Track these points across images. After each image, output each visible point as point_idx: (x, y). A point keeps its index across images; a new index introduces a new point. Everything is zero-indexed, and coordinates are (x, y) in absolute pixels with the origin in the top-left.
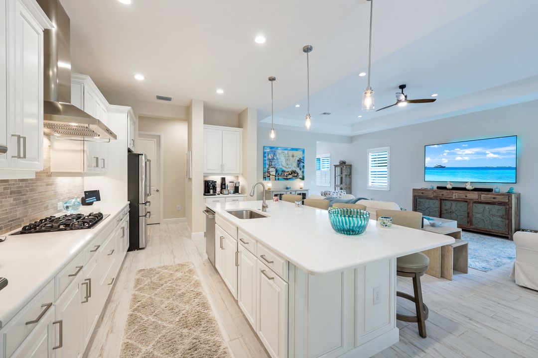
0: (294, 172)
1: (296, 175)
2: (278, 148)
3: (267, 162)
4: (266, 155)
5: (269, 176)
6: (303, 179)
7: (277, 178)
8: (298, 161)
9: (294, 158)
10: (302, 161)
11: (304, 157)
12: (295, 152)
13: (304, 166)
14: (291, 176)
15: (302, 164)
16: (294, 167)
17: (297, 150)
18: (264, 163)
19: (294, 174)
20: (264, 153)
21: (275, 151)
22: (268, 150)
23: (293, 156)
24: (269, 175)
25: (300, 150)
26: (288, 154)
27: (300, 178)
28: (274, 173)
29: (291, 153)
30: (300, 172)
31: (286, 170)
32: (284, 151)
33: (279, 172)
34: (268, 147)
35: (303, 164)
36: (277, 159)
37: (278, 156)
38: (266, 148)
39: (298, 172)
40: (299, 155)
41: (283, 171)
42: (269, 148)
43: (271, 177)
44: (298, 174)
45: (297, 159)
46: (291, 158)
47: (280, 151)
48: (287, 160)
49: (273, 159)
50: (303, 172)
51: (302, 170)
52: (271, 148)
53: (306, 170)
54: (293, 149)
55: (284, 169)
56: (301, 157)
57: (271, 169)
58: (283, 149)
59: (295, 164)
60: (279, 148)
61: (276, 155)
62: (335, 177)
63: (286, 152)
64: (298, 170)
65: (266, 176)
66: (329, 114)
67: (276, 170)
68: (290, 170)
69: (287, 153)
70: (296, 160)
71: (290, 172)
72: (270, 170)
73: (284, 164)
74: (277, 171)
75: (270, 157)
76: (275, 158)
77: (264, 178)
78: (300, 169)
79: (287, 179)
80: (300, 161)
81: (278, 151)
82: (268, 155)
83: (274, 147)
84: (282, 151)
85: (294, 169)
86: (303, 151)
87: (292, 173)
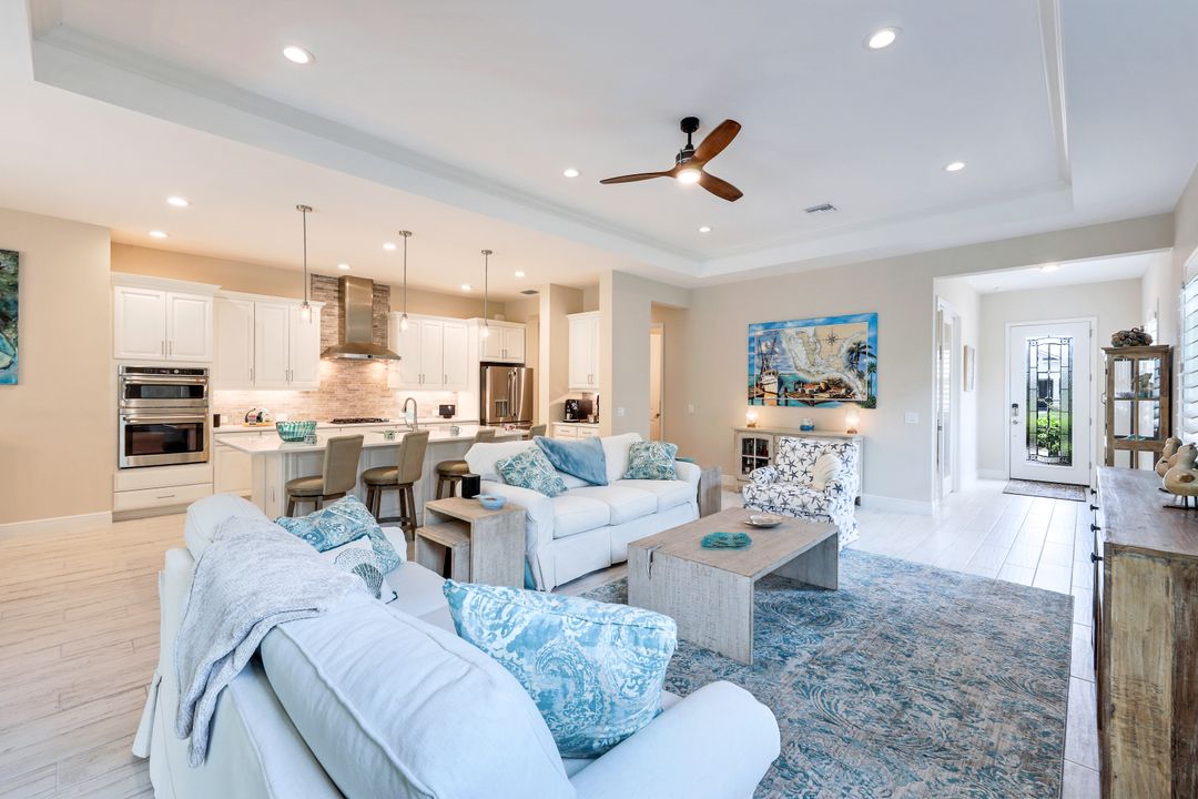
0: (833, 385)
1: (843, 391)
2: (786, 322)
3: (758, 361)
4: (755, 344)
5: (762, 396)
6: (871, 403)
7: (783, 399)
8: (851, 351)
9: (836, 345)
10: (867, 350)
11: (874, 340)
12: (838, 329)
13: (872, 368)
14: (825, 396)
15: (867, 360)
16: (836, 369)
17: (845, 320)
18: (749, 365)
19: (836, 392)
20: (751, 340)
21: (777, 333)
22: (760, 333)
23: (832, 340)
24: (761, 392)
25: (861, 319)
26: (815, 335)
27: (858, 403)
28: (774, 388)
29: (825, 331)
30: (859, 388)
31: (810, 379)
32: (803, 329)
33: (786, 385)
34: (758, 325)
35: (872, 360)
36: (784, 351)
37: (784, 345)
38: (752, 328)
39: (852, 385)
40: (856, 333)
41: (799, 383)
42: (761, 327)
43: (767, 396)
44: (849, 389)
45: (847, 345)
46: (826, 346)
47: (790, 331)
48: (811, 351)
49: (773, 352)
50: (869, 384)
51: (867, 377)
52: (767, 326)
53: (880, 377)
54: (832, 320)
55: (802, 376)
56: (864, 339)
57: (766, 379)
58: (801, 323)
59: (842, 360)
60: (789, 324)
61: (781, 343)
63: (810, 330)
64: (850, 377)
65: (756, 394)
67: (779, 379)
68: (821, 379)
69: (811, 334)
70: (844, 350)
71: (822, 385)
72: (764, 381)
73: (803, 362)
74: (781, 383)
75: (764, 348)
76: (777, 350)
77: (750, 399)
78: (860, 376)
79: (813, 404)
80: (856, 353)
81: (787, 331)
82: (759, 344)
83: (774, 323)
84: (798, 329)
85: (836, 376)
86: (873, 320)
87: (828, 388)
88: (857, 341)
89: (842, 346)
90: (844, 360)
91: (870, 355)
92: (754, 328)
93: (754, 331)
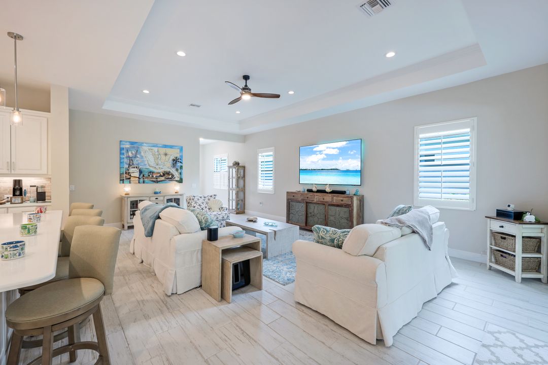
0: (166, 174)
1: (170, 176)
2: (143, 143)
3: (126, 160)
4: (124, 151)
5: (130, 178)
6: (181, 181)
7: (141, 180)
8: (174, 160)
9: (168, 157)
10: (179, 160)
11: (182, 156)
12: (169, 151)
13: (181, 167)
14: (163, 178)
15: (179, 164)
16: (167, 167)
17: (171, 147)
18: (121, 163)
19: (167, 176)
20: (121, 149)
21: (138, 148)
22: (128, 146)
23: (166, 155)
24: (129, 177)
25: (177, 148)
26: (158, 151)
27: (176, 181)
28: (137, 175)
29: (163, 151)
30: (176, 175)
32: (152, 148)
33: (143, 173)
34: (126, 142)
35: (181, 164)
36: (142, 157)
37: (142, 154)
38: (122, 143)
39: (174, 174)
40: (174, 153)
41: (150, 172)
42: (128, 143)
43: (132, 179)
44: (173, 176)
45: (172, 158)
46: (163, 157)
47: (145, 148)
48: (157, 158)
49: (136, 157)
50: (180, 173)
51: (179, 171)
52: (132, 143)
53: (184, 171)
54: (165, 146)
55: (152, 169)
56: (178, 156)
57: (131, 170)
58: (151, 145)
59: (170, 163)
60: (145, 144)
61: (140, 153)
62: (229, 180)
63: (156, 149)
64: (173, 171)
65: (125, 177)
66: (199, 106)
67: (140, 170)
68: (161, 171)
69: (156, 151)
70: (171, 159)
71: (161, 174)
72: (130, 171)
73: (152, 164)
74: (141, 172)
75: (130, 154)
76: (138, 156)
77: (122, 180)
78: (177, 170)
79: (157, 182)
80: (175, 161)
81: (144, 148)
82: (127, 151)
83: (137, 143)
84: (149, 148)
85: (168, 170)
86: (181, 149)
87: (164, 175)
88: (176, 156)
89: (170, 158)
90: (171, 163)
91: (180, 162)
92: (124, 143)
93: (123, 144)
